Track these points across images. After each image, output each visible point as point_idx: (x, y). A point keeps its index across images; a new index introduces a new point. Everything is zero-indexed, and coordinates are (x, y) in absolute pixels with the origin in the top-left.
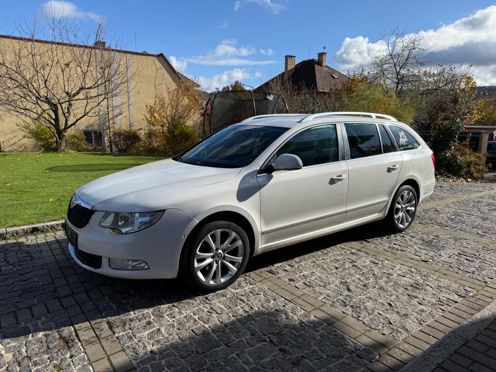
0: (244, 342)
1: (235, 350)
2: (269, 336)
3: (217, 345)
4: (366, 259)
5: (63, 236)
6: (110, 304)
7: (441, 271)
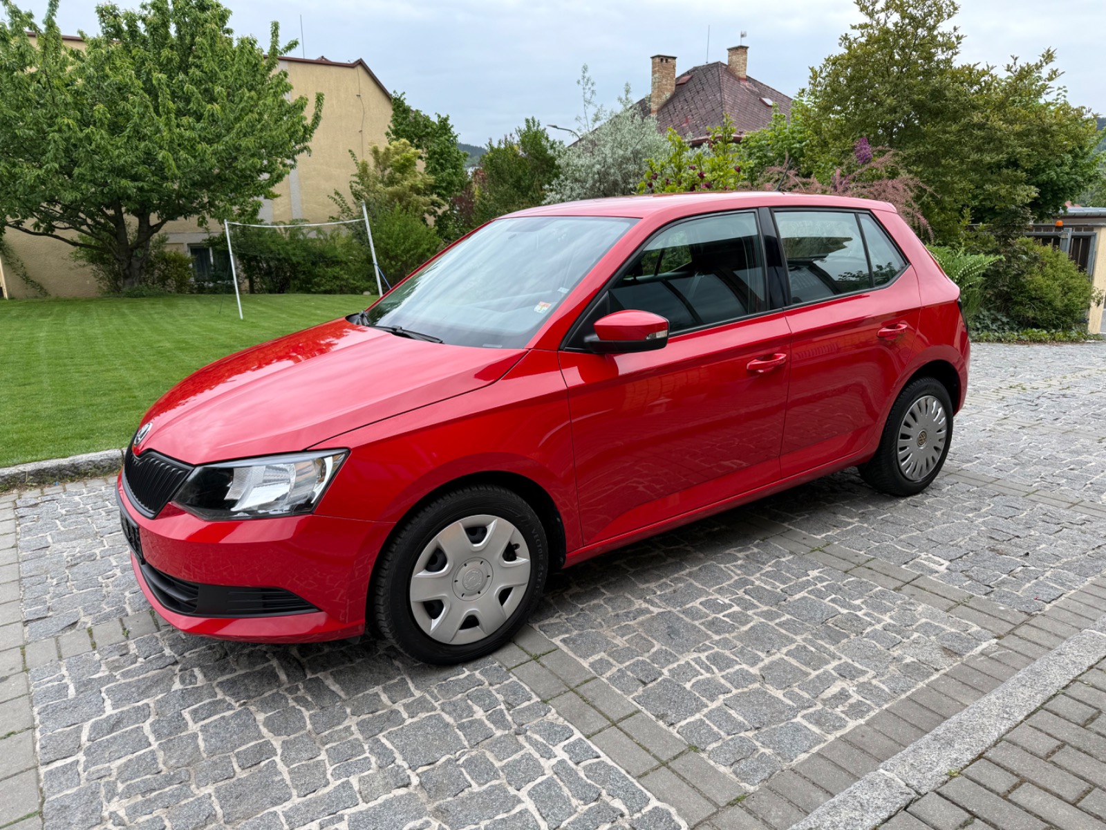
0: (351, 788)
1: (319, 813)
2: (420, 770)
3: (280, 798)
4: (740, 551)
5: (33, 502)
6: (65, 681)
7: (921, 582)
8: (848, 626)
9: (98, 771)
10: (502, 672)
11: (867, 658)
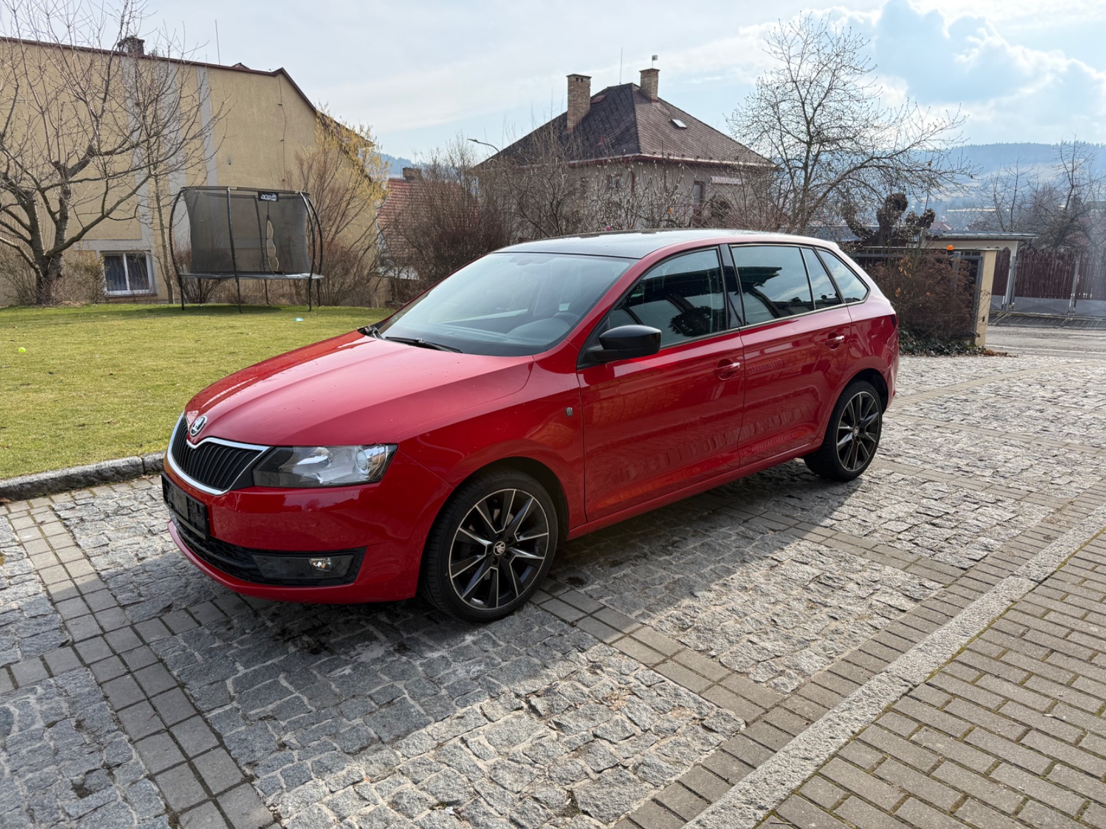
0: (477, 713)
4: (730, 529)
5: (70, 505)
6: (188, 650)
7: (879, 549)
8: (830, 582)
9: (257, 714)
10: (566, 626)
11: (850, 604)
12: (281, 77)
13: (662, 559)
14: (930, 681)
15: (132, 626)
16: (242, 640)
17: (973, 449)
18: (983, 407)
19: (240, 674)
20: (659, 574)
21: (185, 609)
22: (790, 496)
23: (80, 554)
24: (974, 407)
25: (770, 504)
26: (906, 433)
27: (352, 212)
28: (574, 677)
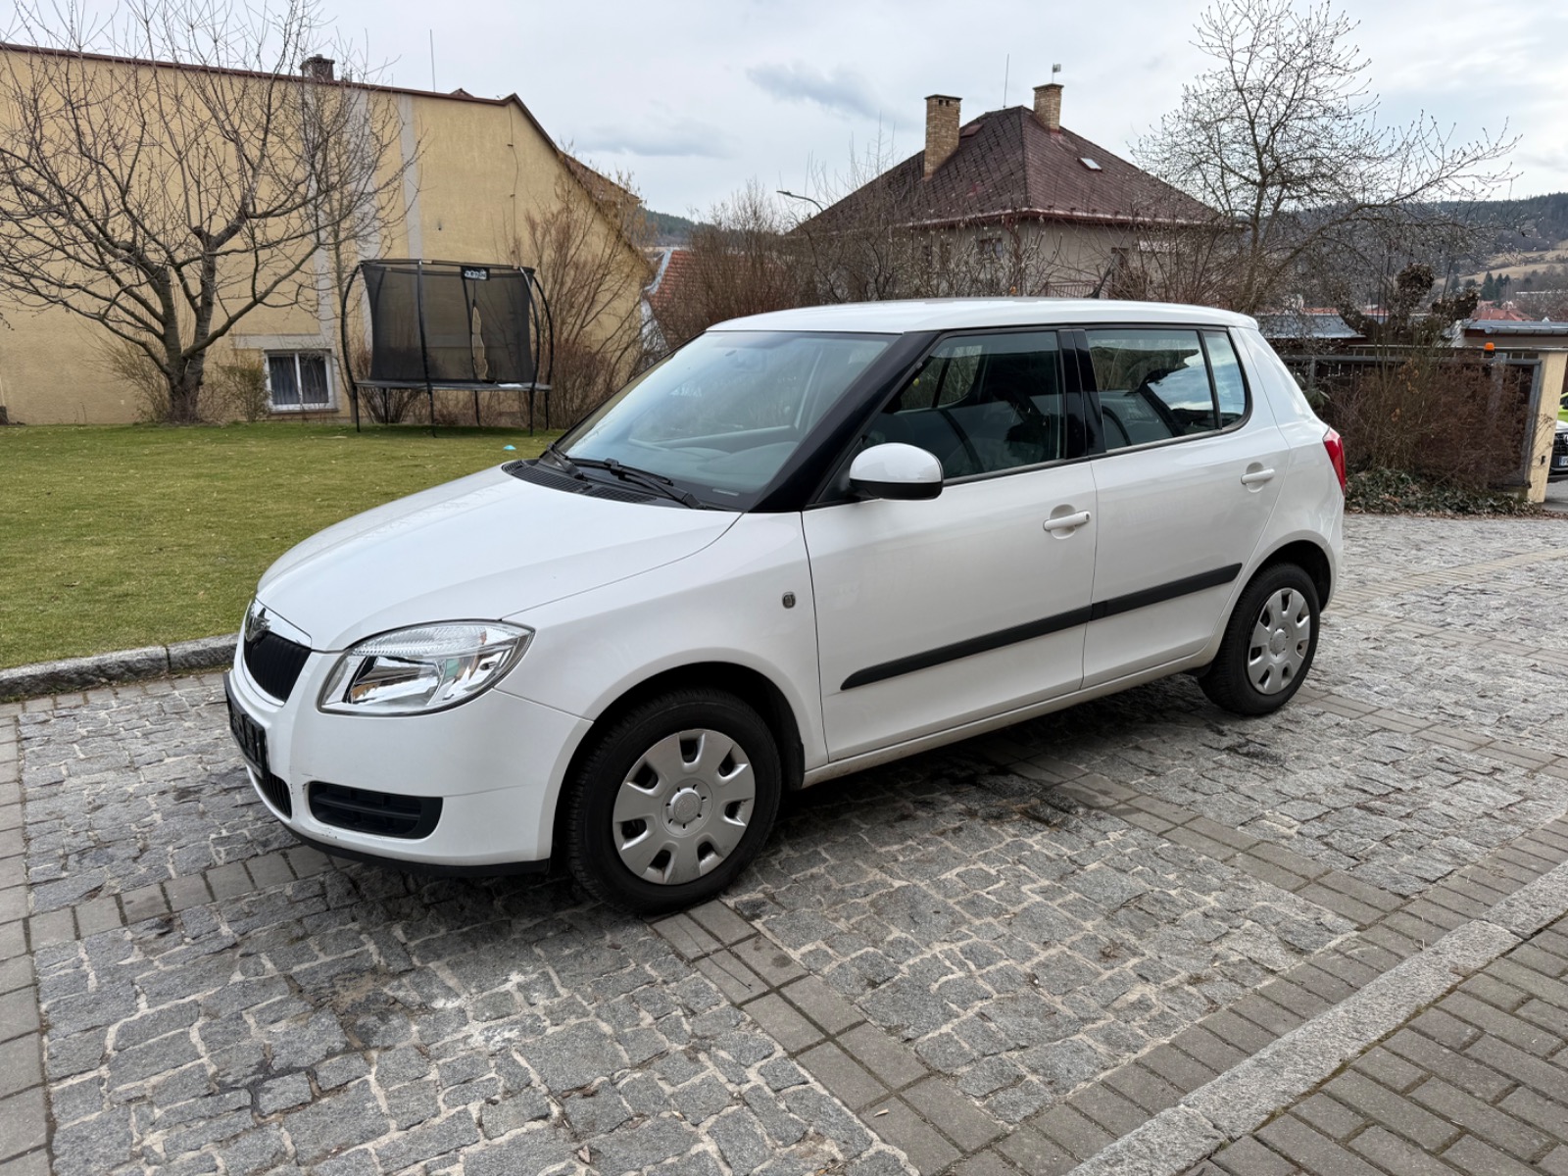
0: (470, 1119)
1: (426, 1152)
3: (373, 1132)
5: (42, 717)
6: (85, 966)
7: (1263, 851)
8: (1156, 909)
9: (127, 1091)
10: (681, 966)
11: (1180, 953)
12: (512, 107)
13: (883, 850)
14: (1263, 1133)
15: (26, 921)
16: (170, 956)
17: (1472, 676)
18: (1508, 605)
19: (137, 1017)
20: (870, 877)
21: (117, 897)
22: (1138, 748)
23: (16, 797)
24: (1494, 603)
25: (1098, 760)
26: (1366, 644)
27: (603, 297)
28: (658, 1063)
